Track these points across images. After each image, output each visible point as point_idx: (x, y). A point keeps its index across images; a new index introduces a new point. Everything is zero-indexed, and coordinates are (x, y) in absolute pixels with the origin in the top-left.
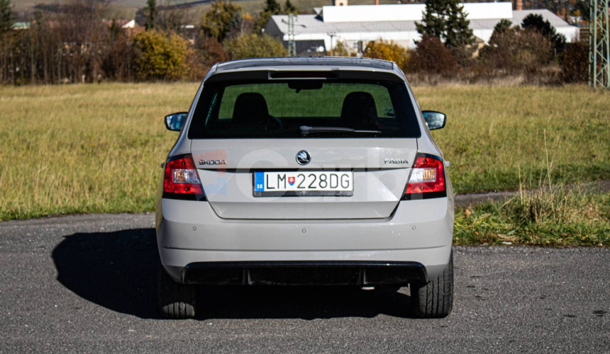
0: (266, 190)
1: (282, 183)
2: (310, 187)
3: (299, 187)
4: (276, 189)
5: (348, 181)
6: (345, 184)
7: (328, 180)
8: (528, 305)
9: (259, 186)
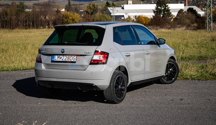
0: (54, 60)
1: (58, 58)
2: (65, 60)
3: (62, 60)
4: (57, 60)
5: (75, 58)
6: (74, 59)
7: (70, 58)
8: (161, 97)
9: (53, 59)
